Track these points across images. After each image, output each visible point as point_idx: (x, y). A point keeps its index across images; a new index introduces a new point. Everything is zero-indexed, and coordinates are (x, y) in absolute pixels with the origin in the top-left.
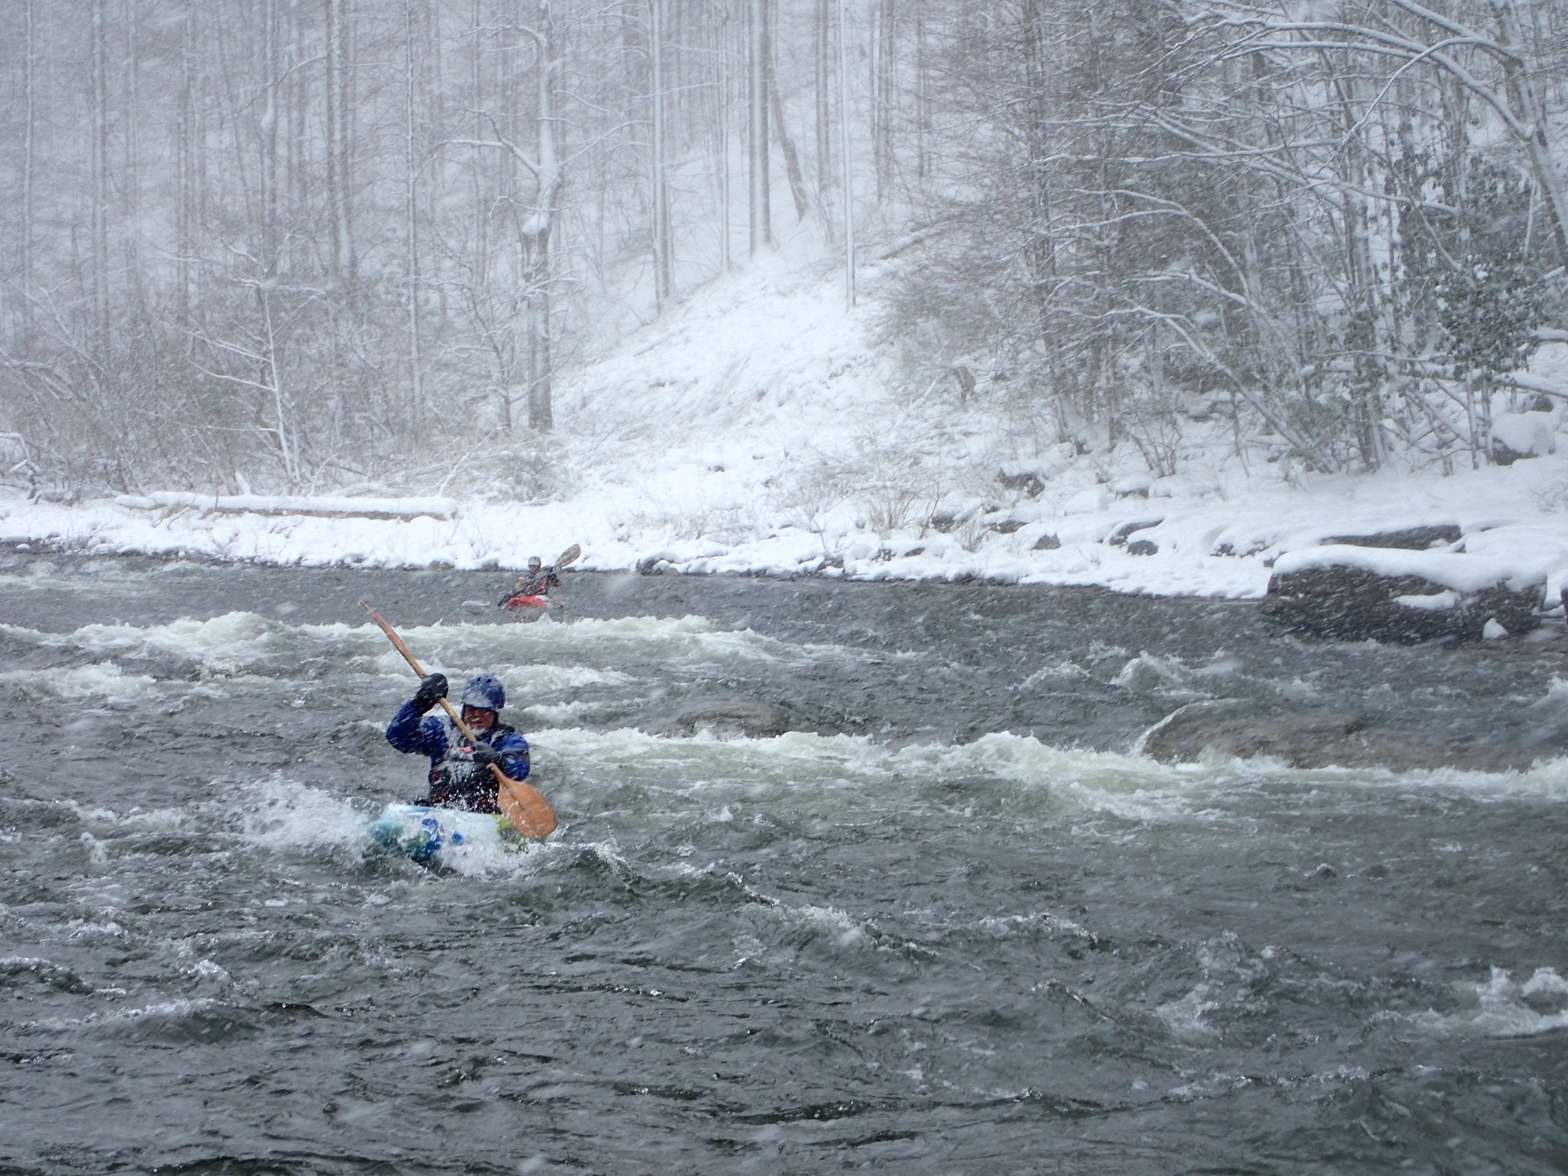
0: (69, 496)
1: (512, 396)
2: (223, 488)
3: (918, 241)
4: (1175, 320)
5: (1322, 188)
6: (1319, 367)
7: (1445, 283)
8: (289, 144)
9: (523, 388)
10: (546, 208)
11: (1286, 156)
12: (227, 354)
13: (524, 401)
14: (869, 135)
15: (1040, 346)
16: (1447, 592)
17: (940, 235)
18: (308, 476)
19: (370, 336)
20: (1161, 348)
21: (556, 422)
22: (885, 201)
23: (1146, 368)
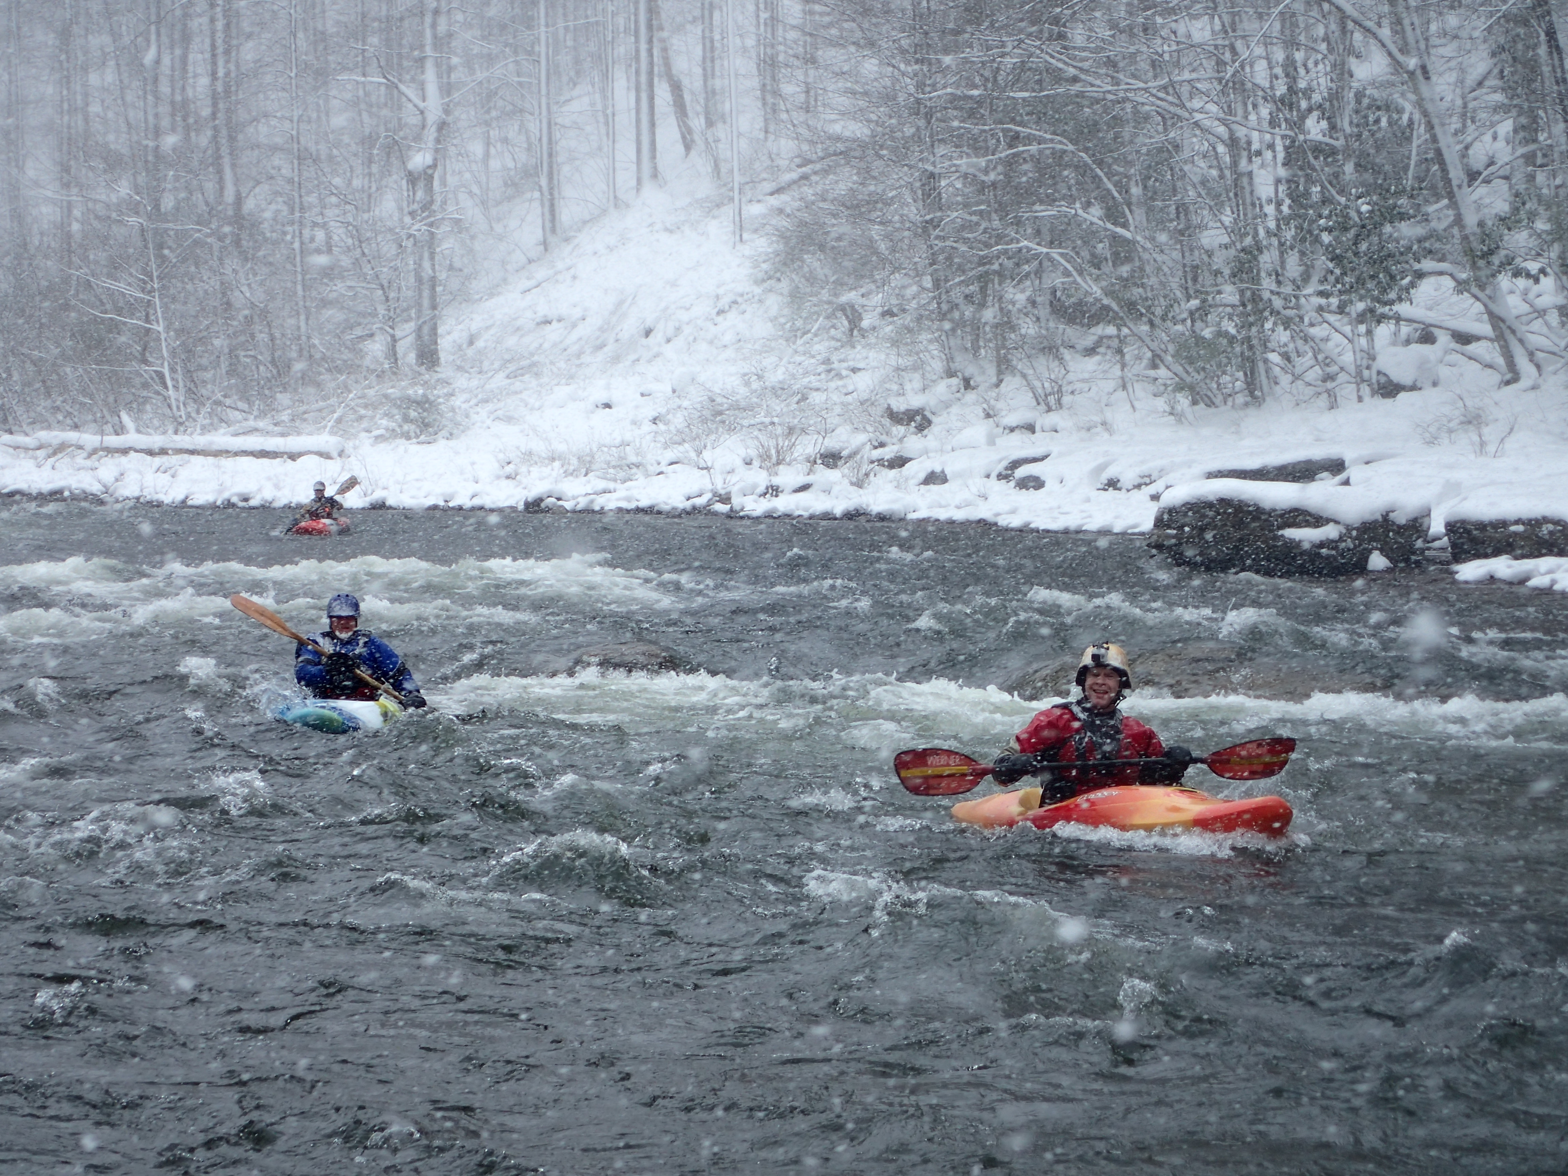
1: (398, 333)
2: (108, 428)
3: (805, 177)
4: (1061, 255)
5: (1207, 123)
6: (1204, 301)
7: (1329, 217)
8: (172, 80)
9: (410, 326)
10: (431, 144)
11: (1170, 90)
12: (110, 293)
13: (411, 339)
14: (755, 71)
15: (928, 282)
16: (1331, 524)
17: (826, 172)
18: (194, 415)
19: (255, 274)
20: (1047, 283)
21: (442, 360)
22: (771, 137)
23: (1033, 303)
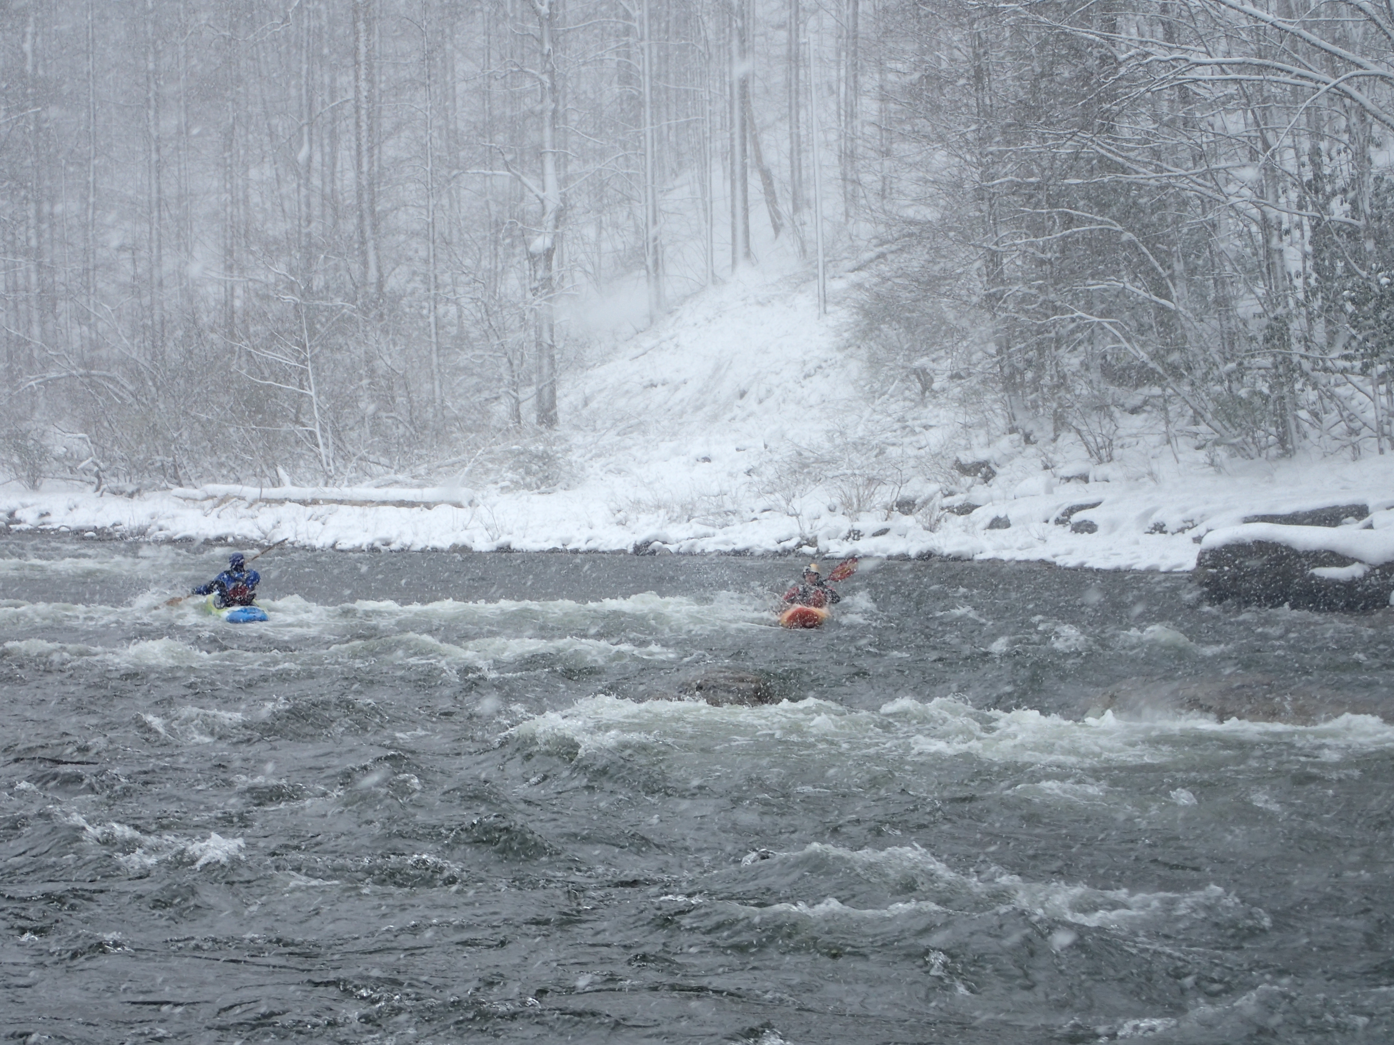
0: (130, 489)
1: (521, 396)
2: (267, 481)
3: (881, 256)
4: (1111, 323)
5: (1241, 206)
6: (1240, 364)
7: (1352, 289)
8: (323, 175)
9: (531, 390)
10: (550, 229)
11: (1209, 176)
12: (268, 362)
13: (532, 401)
14: (836, 162)
15: (991, 348)
16: (1357, 564)
17: (901, 251)
18: (341, 469)
19: (395, 345)
20: (1099, 349)
21: (560, 420)
22: (852, 221)
23: (1086, 366)
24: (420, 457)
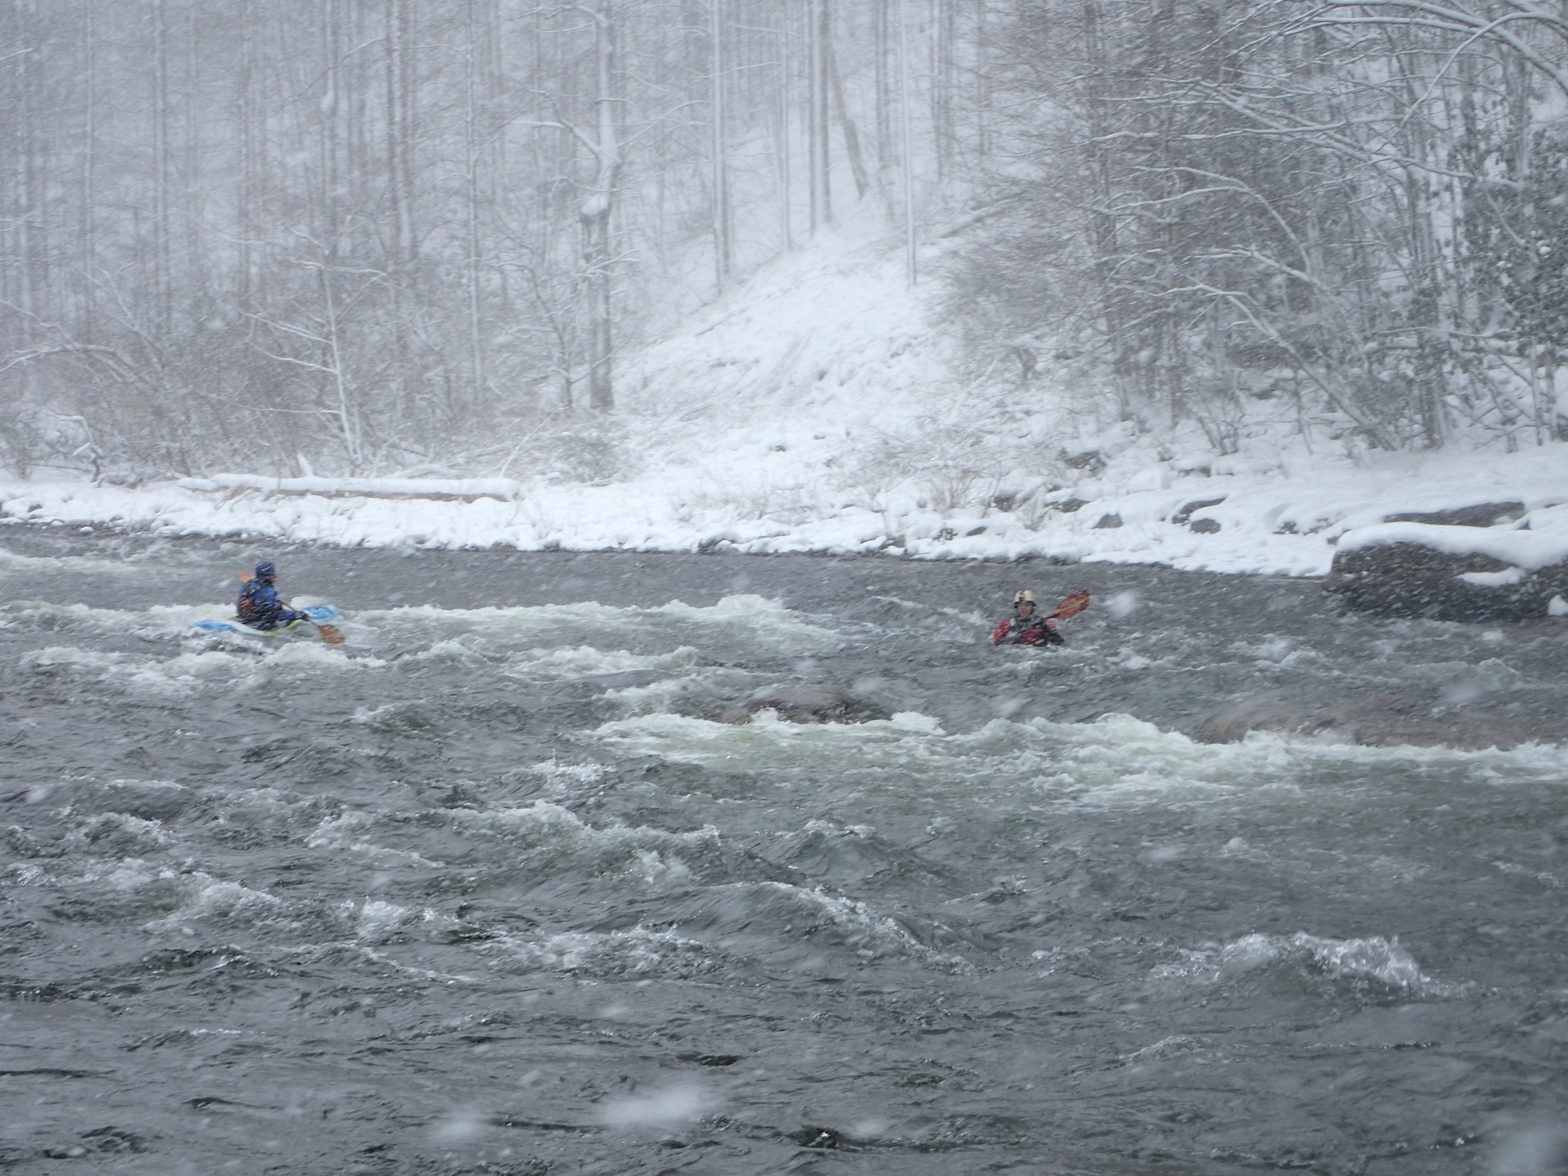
0: (132, 479)
1: (573, 377)
2: (285, 470)
3: (979, 220)
4: (1239, 298)
5: (1385, 165)
6: (1382, 344)
7: (1508, 260)
8: (349, 126)
9: (584, 369)
10: (606, 188)
11: (1348, 132)
12: (288, 336)
13: (585, 382)
14: (929, 113)
15: (1102, 324)
16: (1511, 569)
17: (1000, 213)
18: (370, 457)
19: (431, 318)
20: (1223, 325)
21: (617, 402)
22: (946, 180)
23: (1208, 345)
24: (459, 444)
